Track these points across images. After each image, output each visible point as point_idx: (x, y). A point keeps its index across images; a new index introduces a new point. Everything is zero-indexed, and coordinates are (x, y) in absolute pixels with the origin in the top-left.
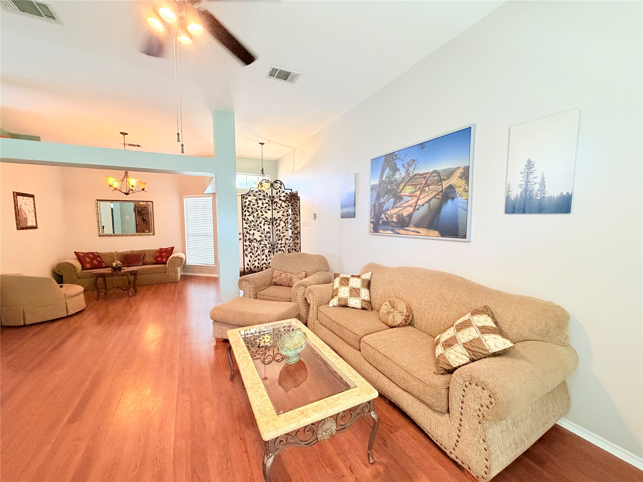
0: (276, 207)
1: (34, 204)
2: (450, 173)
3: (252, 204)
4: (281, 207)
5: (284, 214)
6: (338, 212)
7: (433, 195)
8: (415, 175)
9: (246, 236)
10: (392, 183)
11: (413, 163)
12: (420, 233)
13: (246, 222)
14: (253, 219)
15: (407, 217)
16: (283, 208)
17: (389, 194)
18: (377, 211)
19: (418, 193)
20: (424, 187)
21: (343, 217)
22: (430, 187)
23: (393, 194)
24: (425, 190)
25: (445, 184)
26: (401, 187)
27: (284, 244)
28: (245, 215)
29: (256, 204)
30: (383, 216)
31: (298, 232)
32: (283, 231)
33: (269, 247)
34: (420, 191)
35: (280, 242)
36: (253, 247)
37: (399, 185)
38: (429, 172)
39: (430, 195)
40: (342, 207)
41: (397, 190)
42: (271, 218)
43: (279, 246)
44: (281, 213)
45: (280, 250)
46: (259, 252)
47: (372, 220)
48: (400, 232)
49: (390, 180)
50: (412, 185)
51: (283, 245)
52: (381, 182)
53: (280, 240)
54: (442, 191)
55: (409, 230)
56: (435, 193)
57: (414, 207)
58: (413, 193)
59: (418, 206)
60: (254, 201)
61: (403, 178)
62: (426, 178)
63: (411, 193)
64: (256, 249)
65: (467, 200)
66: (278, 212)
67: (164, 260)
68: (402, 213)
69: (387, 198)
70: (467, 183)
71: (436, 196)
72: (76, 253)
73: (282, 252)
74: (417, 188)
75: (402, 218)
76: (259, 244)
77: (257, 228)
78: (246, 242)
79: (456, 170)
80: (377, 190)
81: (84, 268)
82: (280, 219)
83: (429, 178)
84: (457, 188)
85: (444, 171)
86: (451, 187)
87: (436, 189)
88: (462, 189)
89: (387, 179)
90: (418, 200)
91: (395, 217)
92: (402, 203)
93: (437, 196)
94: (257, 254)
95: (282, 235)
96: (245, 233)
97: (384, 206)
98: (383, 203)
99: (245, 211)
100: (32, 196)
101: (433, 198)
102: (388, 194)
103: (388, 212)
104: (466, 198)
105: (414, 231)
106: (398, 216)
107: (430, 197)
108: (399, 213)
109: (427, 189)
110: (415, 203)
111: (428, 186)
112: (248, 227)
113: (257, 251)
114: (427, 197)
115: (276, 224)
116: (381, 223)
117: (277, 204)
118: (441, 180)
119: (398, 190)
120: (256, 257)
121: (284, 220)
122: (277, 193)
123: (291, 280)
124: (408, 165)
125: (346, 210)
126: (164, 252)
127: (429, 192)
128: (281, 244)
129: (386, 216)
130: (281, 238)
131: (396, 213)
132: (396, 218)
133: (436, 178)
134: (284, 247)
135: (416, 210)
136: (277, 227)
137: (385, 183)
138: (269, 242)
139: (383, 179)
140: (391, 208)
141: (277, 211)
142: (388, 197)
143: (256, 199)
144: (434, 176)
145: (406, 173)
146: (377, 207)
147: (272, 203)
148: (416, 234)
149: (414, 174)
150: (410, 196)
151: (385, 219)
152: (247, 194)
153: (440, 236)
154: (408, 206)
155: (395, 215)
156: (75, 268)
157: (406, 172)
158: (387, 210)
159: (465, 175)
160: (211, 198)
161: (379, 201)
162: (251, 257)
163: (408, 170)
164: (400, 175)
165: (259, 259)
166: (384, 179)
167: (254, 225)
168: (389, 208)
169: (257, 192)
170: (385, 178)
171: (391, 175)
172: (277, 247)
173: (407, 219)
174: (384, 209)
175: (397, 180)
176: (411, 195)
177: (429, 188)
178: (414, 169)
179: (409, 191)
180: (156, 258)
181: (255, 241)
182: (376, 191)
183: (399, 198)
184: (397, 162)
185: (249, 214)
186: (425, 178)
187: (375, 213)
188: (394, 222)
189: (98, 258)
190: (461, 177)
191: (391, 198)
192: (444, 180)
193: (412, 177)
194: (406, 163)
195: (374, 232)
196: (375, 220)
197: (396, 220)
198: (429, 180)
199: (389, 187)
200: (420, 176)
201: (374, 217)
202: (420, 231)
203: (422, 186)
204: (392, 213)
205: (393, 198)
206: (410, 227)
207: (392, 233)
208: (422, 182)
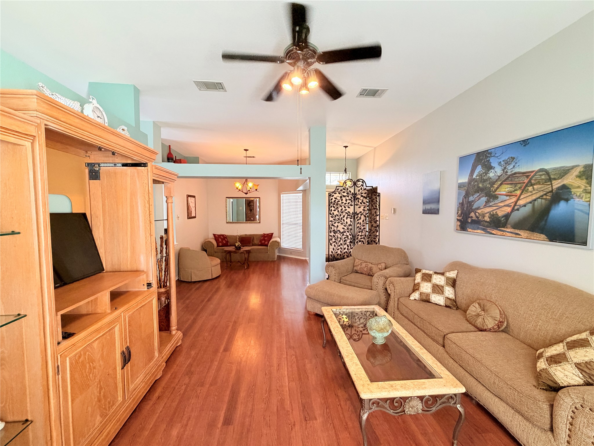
0: (358, 203)
1: (195, 202)
2: (564, 172)
3: (337, 200)
4: (362, 203)
5: (364, 209)
6: (420, 207)
7: (538, 195)
8: (515, 173)
9: (331, 228)
10: (485, 181)
11: (512, 161)
12: (520, 235)
13: (331, 216)
14: (338, 214)
15: (503, 217)
16: (364, 203)
17: (480, 192)
18: (465, 209)
19: (518, 192)
20: (526, 186)
21: (425, 212)
22: (535, 186)
23: (486, 193)
24: (528, 189)
25: (557, 184)
26: (496, 186)
27: (364, 236)
28: (331, 210)
29: (340, 200)
30: (472, 214)
31: (377, 226)
32: (364, 224)
33: (351, 237)
34: (521, 191)
35: (360, 234)
36: (336, 237)
37: (494, 183)
38: (533, 170)
39: (534, 195)
40: (425, 202)
41: (490, 189)
42: (353, 213)
43: (360, 237)
44: (362, 208)
45: (360, 241)
46: (341, 242)
47: (459, 218)
48: (493, 232)
49: (481, 178)
50: (511, 184)
51: (362, 237)
52: (471, 180)
53: (361, 232)
54: (552, 191)
55: (505, 231)
56: (542, 193)
57: (512, 206)
58: (511, 192)
59: (519, 207)
60: (339, 198)
61: (499, 177)
62: (530, 177)
63: (508, 193)
64: (339, 239)
65: (589, 203)
66: (360, 207)
67: (266, 243)
68: (496, 212)
69: (478, 197)
70: (590, 184)
71: (542, 196)
72: (214, 235)
73: (362, 243)
74: (517, 188)
75: (496, 217)
76: (342, 235)
77: (341, 221)
78: (331, 233)
79: (572, 169)
80: (465, 188)
81: (218, 246)
82: (361, 214)
83: (533, 177)
84: (574, 188)
85: (555, 169)
86: (564, 187)
87: (542, 189)
88: (582, 190)
89: (478, 177)
90: (518, 199)
91: (487, 217)
92: (497, 202)
93: (545, 197)
94: (339, 244)
95: (362, 228)
96: (331, 225)
97: (474, 204)
98: (472, 201)
99: (331, 207)
100: (194, 197)
101: (539, 198)
102: (479, 193)
103: (478, 211)
104: (588, 199)
105: (511, 233)
106: (492, 215)
107: (534, 197)
108: (493, 213)
109: (530, 188)
110: (514, 203)
111: (532, 185)
112: (333, 220)
113: (340, 241)
114: (530, 197)
115: (357, 218)
116: (470, 221)
117: (359, 200)
118: (550, 180)
119: (492, 189)
120: (339, 246)
121: (364, 214)
122: (359, 191)
123: (371, 270)
124: (506, 164)
125: (428, 207)
126: (266, 237)
127: (534, 192)
128: (361, 236)
129: (475, 214)
130: (361, 230)
131: (490, 213)
132: (489, 217)
133: (543, 177)
134: (364, 238)
135: (516, 210)
136: (358, 220)
137: (476, 181)
138: (351, 233)
139: (473, 177)
140: (482, 207)
141: (358, 206)
142: (479, 195)
143: (341, 196)
144: (541, 175)
145: (502, 172)
146: (466, 205)
147: (354, 200)
148: (514, 235)
149: (513, 172)
150: (507, 196)
151: (474, 218)
152: (333, 192)
153: (548, 240)
154: (505, 206)
155: (488, 214)
156: (213, 245)
157: (503, 170)
158: (478, 208)
159: (587, 174)
160: (301, 194)
161: (468, 199)
162: (335, 246)
163: (505, 168)
164: (495, 173)
165: (341, 248)
166: (474, 177)
167: (338, 218)
168: (480, 207)
169: (341, 190)
170: (476, 176)
171: (484, 173)
172: (357, 238)
173: (503, 219)
174: (474, 208)
175: (490, 178)
176: (509, 195)
177: (533, 188)
178: (514, 167)
179: (507, 190)
180: (261, 241)
181: (338, 232)
182: (465, 189)
183: (492, 196)
184: (492, 160)
185: (334, 209)
186: (527, 177)
187: (462, 211)
188: (486, 222)
189: (226, 239)
190: (579, 176)
191: (483, 197)
192: (555, 179)
193: (510, 175)
194: (503, 161)
195: (461, 230)
196: (462, 218)
197: (488, 220)
198: (533, 179)
199: (481, 185)
200: (521, 175)
201: (461, 215)
202: (519, 233)
203: (524, 185)
204: (484, 212)
205: (485, 197)
206: (507, 228)
207: (483, 232)
208: (523, 181)
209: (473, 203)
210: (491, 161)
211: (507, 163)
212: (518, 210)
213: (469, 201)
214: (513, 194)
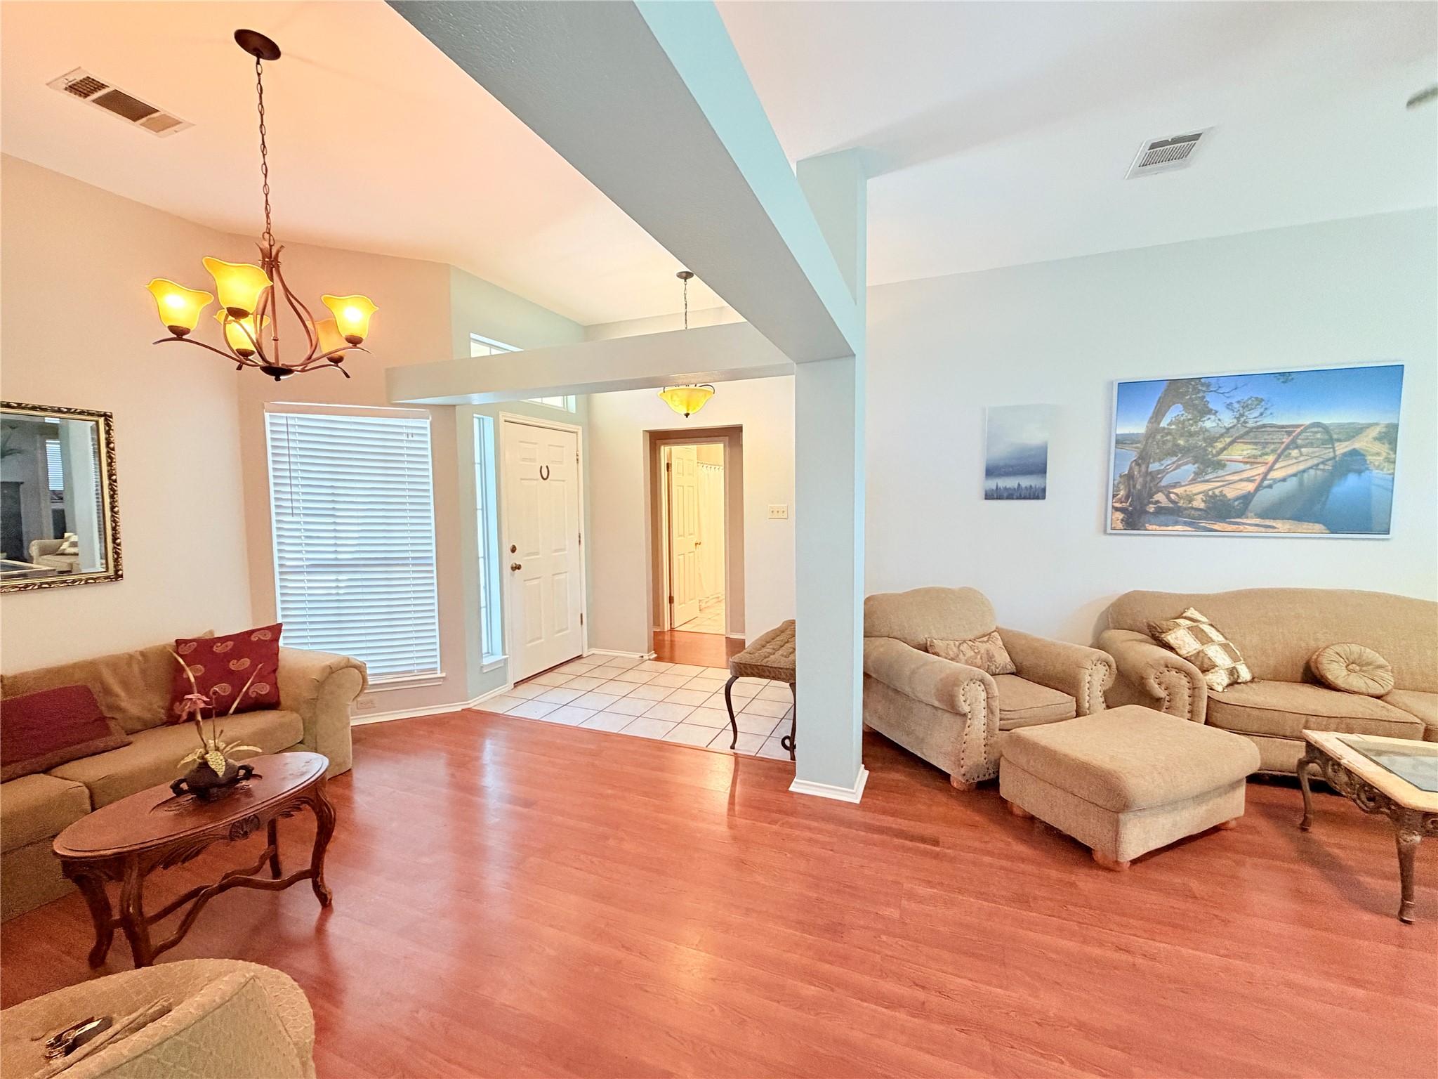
2: (1355, 431)
6: (976, 485)
7: (1310, 463)
8: (1264, 426)
10: (1191, 435)
11: (1257, 404)
12: (1274, 528)
15: (1237, 499)
17: (1180, 455)
18: (1138, 487)
19: (1271, 458)
20: (1287, 448)
21: (989, 496)
22: (1303, 450)
23: (1195, 457)
24: (1290, 454)
25: (1342, 448)
26: (1219, 445)
30: (1160, 497)
34: (1276, 456)
37: (1212, 440)
38: (1300, 423)
39: (1301, 464)
40: (993, 473)
41: (1207, 450)
47: (1118, 505)
48: (1215, 527)
49: (1183, 428)
50: (1255, 444)
52: (1154, 431)
54: (1334, 458)
55: (1243, 524)
56: (1315, 461)
57: (1258, 481)
58: (1255, 457)
59: (1271, 482)
61: (1228, 429)
62: (1294, 434)
63: (1249, 458)
65: (1391, 476)
68: (1221, 492)
69: (1174, 463)
70: (1394, 450)
71: (1318, 465)
74: (1268, 450)
75: (1221, 500)
79: (1368, 428)
80: (1139, 445)
83: (1300, 434)
84: (1370, 455)
85: (1340, 426)
86: (1354, 453)
87: (1317, 454)
88: (1382, 458)
89: (1173, 427)
90: (1271, 469)
91: (1200, 501)
92: (1223, 474)
93: (1321, 467)
97: (1163, 477)
98: (1159, 472)
101: (1311, 468)
102: (1177, 456)
103: (1177, 490)
104: (1392, 471)
105: (1256, 525)
106: (1211, 497)
107: (1301, 467)
108: (1214, 493)
109: (1295, 453)
110: (1261, 476)
111: (1298, 447)
114: (1295, 466)
116: (1152, 510)
118: (1331, 441)
119: (1210, 449)
124: (1243, 407)
127: (1302, 459)
129: (1168, 497)
131: (1205, 493)
132: (1203, 501)
133: (1319, 436)
135: (1265, 487)
137: (1168, 434)
139: (1161, 426)
140: (1187, 483)
142: (1179, 460)
144: (1316, 432)
145: (1235, 421)
146: (1141, 480)
148: (1263, 530)
149: (1258, 424)
150: (1246, 463)
151: (1165, 503)
153: (1329, 532)
154: (1241, 480)
155: (1201, 496)
157: (1238, 419)
158: (1177, 484)
159: (1390, 436)
161: (1148, 467)
163: (1242, 415)
164: (1217, 421)
166: (1164, 424)
168: (1179, 482)
170: (1170, 424)
171: (1190, 419)
173: (1236, 503)
174: (1163, 483)
175: (1207, 430)
176: (1251, 461)
177: (1300, 451)
178: (1262, 414)
179: (1245, 453)
182: (1137, 448)
183: (1210, 464)
184: (1209, 397)
186: (1289, 433)
187: (1130, 490)
188: (1198, 509)
190: (1380, 439)
191: (1186, 463)
192: (1339, 440)
193: (1252, 428)
194: (1238, 402)
195: (1125, 529)
196: (1130, 505)
197: (1202, 506)
198: (1300, 437)
199: (1181, 442)
200: (1277, 430)
201: (1127, 498)
202: (1274, 524)
203: (1283, 446)
204: (1191, 491)
205: (1194, 464)
206: (1247, 518)
207: (1190, 529)
208: (1281, 439)
209: (1159, 476)
210: (1207, 399)
211: (1247, 406)
212: (1270, 486)
213: (1150, 470)
214: (1260, 460)
